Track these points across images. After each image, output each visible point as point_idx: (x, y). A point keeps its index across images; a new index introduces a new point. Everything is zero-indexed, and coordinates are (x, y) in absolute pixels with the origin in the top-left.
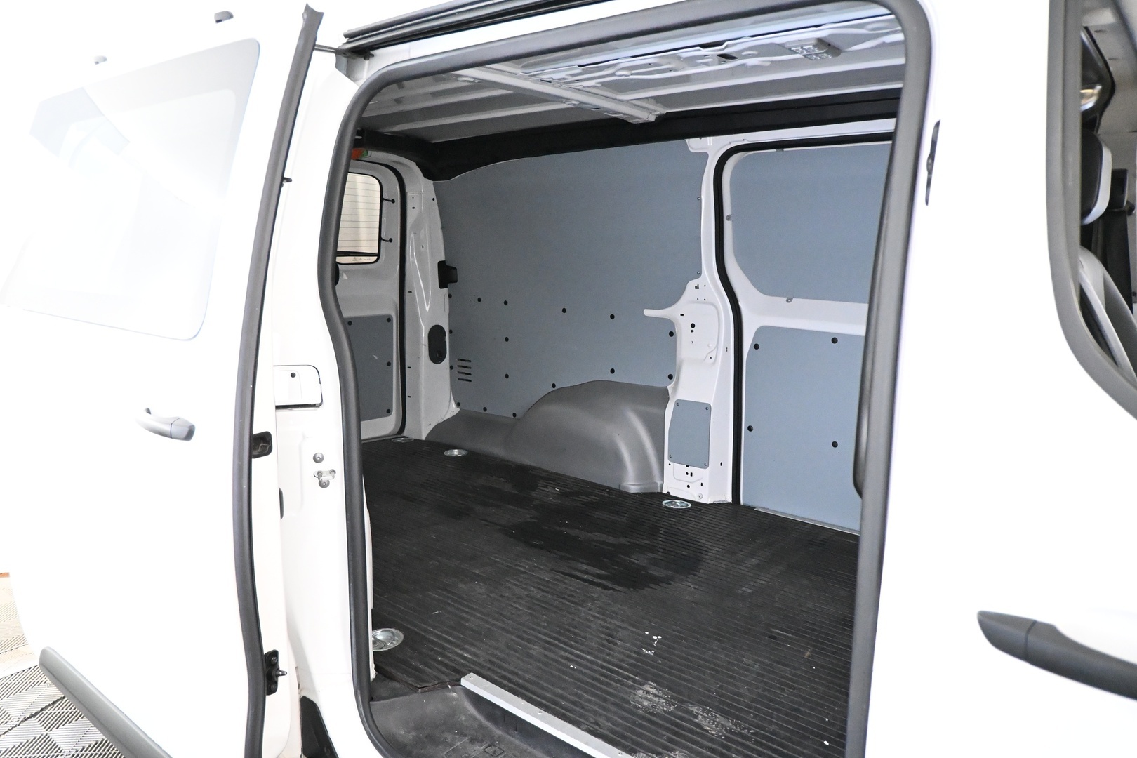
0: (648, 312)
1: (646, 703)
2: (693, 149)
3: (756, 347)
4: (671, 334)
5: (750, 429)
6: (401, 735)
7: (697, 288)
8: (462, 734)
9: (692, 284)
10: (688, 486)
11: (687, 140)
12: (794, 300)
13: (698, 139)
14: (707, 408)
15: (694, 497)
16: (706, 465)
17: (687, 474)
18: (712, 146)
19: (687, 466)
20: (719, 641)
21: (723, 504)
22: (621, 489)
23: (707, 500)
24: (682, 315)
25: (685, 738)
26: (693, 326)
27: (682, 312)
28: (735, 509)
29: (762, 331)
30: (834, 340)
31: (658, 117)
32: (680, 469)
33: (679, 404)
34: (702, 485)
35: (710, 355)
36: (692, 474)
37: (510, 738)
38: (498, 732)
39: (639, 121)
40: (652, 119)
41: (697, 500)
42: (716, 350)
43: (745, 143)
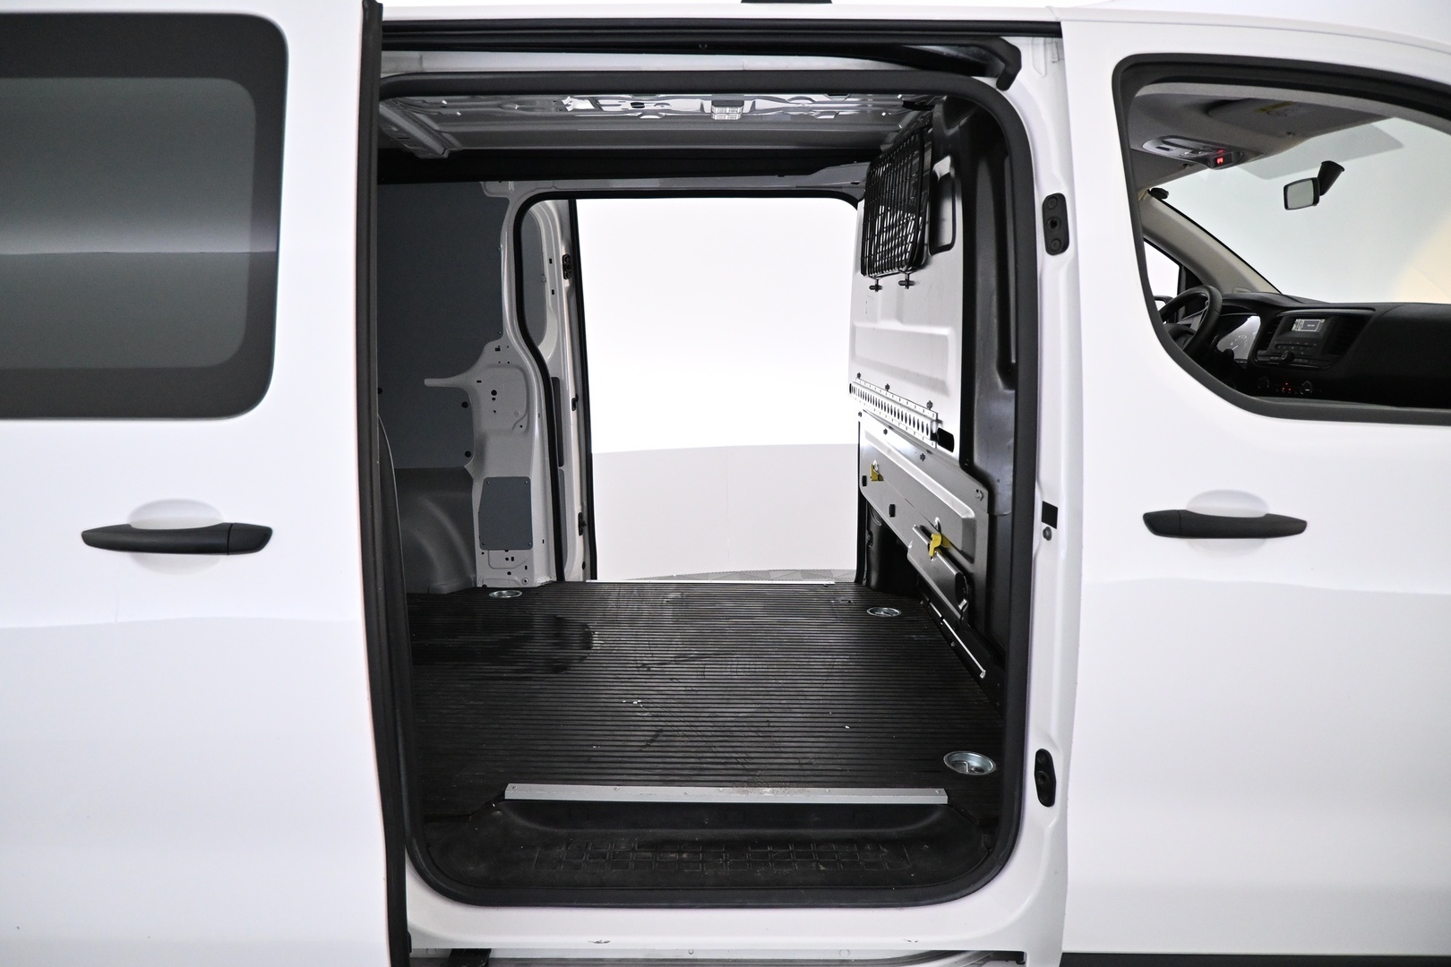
0: (429, 382)
2: (489, 192)
4: (465, 405)
6: (473, 871)
7: (498, 349)
8: (532, 847)
9: (490, 347)
10: (509, 573)
11: (482, 183)
13: (498, 182)
14: (526, 481)
15: (517, 583)
16: (529, 546)
17: (507, 559)
18: (515, 192)
19: (507, 551)
21: (549, 584)
22: (431, 591)
23: (534, 583)
24: (479, 382)
26: (494, 393)
27: (481, 378)
28: (560, 586)
31: (452, 154)
32: (498, 556)
33: (488, 483)
34: (526, 568)
35: (520, 424)
36: (513, 559)
37: (580, 831)
38: (562, 832)
39: (430, 156)
40: (446, 155)
41: (522, 586)
42: (526, 417)
43: (554, 190)
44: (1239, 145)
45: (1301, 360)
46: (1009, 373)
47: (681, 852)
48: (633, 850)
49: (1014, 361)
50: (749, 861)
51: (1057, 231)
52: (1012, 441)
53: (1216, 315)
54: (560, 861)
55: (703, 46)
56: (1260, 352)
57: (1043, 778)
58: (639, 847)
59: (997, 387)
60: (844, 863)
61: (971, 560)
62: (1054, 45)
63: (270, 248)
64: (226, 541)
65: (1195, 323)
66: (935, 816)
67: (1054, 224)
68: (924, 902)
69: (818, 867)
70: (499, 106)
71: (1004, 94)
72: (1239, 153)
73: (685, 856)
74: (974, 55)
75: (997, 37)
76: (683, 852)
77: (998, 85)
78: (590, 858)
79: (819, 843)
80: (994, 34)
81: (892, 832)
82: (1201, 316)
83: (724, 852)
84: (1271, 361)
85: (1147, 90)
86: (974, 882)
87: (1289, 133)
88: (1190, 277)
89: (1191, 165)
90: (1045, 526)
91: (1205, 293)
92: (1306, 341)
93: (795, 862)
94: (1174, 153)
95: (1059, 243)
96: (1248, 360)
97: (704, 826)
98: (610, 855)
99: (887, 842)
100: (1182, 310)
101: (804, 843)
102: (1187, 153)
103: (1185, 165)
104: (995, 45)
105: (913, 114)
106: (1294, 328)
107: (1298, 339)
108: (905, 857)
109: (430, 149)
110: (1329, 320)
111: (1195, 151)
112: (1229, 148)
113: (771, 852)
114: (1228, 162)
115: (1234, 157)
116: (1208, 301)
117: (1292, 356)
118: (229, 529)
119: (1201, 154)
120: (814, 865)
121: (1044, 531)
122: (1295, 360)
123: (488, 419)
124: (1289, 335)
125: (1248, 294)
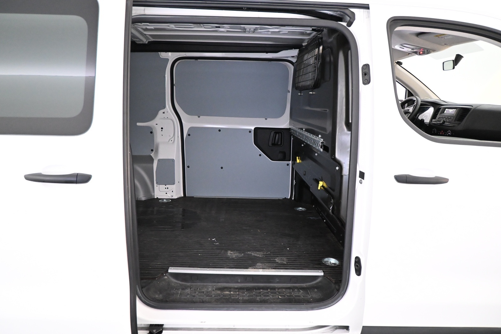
0: (138, 124)
1: (234, 256)
2: (162, 56)
3: (189, 135)
4: (151, 132)
5: (188, 167)
6: (157, 297)
7: (164, 113)
8: (178, 289)
9: (161, 112)
10: (166, 193)
11: (159, 53)
12: (201, 117)
13: (165, 53)
14: (173, 160)
15: (169, 197)
16: (174, 184)
17: (166, 188)
18: (171, 56)
19: (166, 185)
20: (234, 235)
21: (181, 197)
22: (138, 200)
23: (175, 197)
25: (255, 260)
26: (162, 128)
27: (157, 123)
28: (185, 198)
29: (191, 129)
30: (220, 131)
31: (149, 42)
32: (162, 187)
33: (159, 160)
34: (172, 191)
35: (171, 140)
36: (168, 188)
37: (195, 284)
38: (189, 284)
39: (141, 42)
40: (147, 43)
41: (171, 198)
42: (173, 138)
43: (185, 56)
44: (428, 48)
45: (447, 123)
46: (349, 126)
47: (230, 291)
48: (214, 291)
49: (350, 121)
50: (254, 295)
51: (366, 77)
52: (349, 149)
53: (418, 107)
54: (188, 294)
55: (245, 8)
56: (433, 120)
57: (357, 266)
58: (216, 289)
59: (344, 130)
60: (288, 296)
61: (333, 190)
62: (367, 12)
63: (93, 75)
64: (76, 179)
65: (411, 109)
66: (319, 280)
67: (365, 74)
68: (315, 309)
69: (278, 297)
70: (168, 26)
71: (349, 28)
72: (428, 50)
73: (232, 292)
74: (339, 15)
75: (347, 8)
76: (231, 291)
77: (347, 25)
78: (198, 293)
79: (279, 288)
80: (346, 7)
81: (304, 285)
82: (413, 107)
83: (245, 291)
84: (437, 123)
85: (398, 29)
86: (332, 302)
87: (445, 44)
88: (410, 93)
89: (411, 54)
90: (360, 179)
91: (415, 99)
92: (449, 117)
93: (270, 295)
94: (406, 50)
95: (367, 81)
96: (429, 123)
97: (238, 282)
98: (205, 292)
99: (303, 288)
100: (406, 105)
101: (274, 288)
102: (410, 50)
103: (409, 54)
104: (346, 11)
105: (315, 33)
106: (445, 112)
107: (446, 116)
108: (309, 294)
109: (141, 40)
110: (457, 110)
111: (413, 49)
112: (425, 49)
113: (262, 291)
114: (424, 53)
115: (426, 51)
116: (416, 102)
117: (444, 122)
118: (77, 175)
119: (415, 50)
120: (277, 296)
121: (360, 181)
122: (445, 123)
123: (160, 138)
124: (443, 114)
125: (430, 100)
